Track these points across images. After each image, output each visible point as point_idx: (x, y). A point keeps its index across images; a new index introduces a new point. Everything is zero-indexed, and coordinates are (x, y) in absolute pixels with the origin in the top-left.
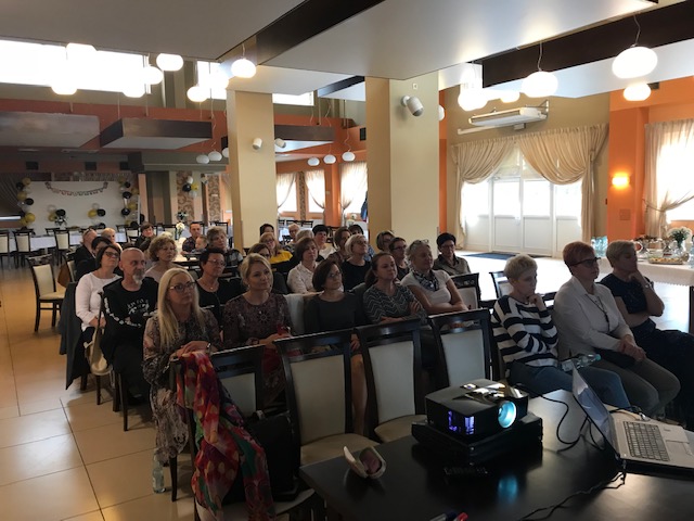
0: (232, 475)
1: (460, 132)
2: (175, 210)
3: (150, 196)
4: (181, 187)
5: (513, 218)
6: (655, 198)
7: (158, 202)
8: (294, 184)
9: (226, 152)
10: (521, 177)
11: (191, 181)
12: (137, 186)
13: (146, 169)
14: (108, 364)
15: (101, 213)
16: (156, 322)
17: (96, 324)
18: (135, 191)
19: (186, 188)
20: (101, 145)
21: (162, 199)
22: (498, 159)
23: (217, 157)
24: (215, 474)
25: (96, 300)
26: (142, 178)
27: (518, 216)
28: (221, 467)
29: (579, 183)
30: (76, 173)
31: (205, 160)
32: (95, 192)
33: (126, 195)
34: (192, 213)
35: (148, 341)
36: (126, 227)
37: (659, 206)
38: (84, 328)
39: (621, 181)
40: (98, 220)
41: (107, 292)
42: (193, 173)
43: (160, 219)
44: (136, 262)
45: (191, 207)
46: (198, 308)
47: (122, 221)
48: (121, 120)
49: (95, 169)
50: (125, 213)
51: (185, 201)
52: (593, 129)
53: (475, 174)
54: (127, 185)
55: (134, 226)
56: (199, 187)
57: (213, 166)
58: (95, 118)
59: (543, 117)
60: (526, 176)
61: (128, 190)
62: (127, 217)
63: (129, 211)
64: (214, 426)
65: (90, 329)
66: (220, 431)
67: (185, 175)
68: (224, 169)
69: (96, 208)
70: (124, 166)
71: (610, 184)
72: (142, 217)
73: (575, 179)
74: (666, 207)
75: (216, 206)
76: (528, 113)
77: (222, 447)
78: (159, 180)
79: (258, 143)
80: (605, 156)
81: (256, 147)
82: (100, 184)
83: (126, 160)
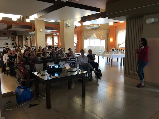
0: (25, 75)
1: (84, 29)
2: (24, 44)
3: (18, 41)
4: (25, 39)
5: (93, 47)
6: (117, 43)
7: (20, 42)
8: (51, 39)
9: (35, 32)
10: (95, 39)
11: (28, 38)
12: (16, 38)
13: (18, 35)
14: (9, 68)
15: (7, 44)
16: (16, 60)
17: (7, 62)
18: (15, 39)
19: (27, 39)
20: (7, 30)
21: (21, 41)
22: (91, 35)
23: (33, 33)
24: (23, 75)
25: (7, 58)
26: (17, 37)
27: (94, 46)
28: (24, 74)
29: (105, 40)
30: (1, 35)
31: (30, 33)
32: (6, 39)
33: (13, 40)
34: (28, 45)
35: (15, 62)
36: (13, 47)
37: (118, 44)
38: (5, 63)
39: (111, 40)
40: (7, 46)
41: (9, 57)
42: (28, 36)
43: (21, 45)
44: (14, 52)
45: (28, 43)
46: (23, 58)
47: (12, 46)
48: (12, 25)
49: (6, 34)
50: (13, 44)
51: (26, 42)
52: (107, 30)
53: (87, 38)
54: (13, 38)
55: (15, 47)
56: (29, 39)
57: (32, 35)
58: (6, 24)
59: (99, 27)
60: (96, 38)
61: (14, 39)
62: (13, 45)
63: (14, 44)
64: (23, 70)
65: (6, 63)
66: (24, 71)
67: (26, 36)
68: (35, 35)
69: (6, 43)
70: (12, 34)
71: (110, 40)
72: (17, 45)
73: (104, 39)
74: (119, 45)
75: (34, 43)
76: (95, 26)
77: (24, 72)
78: (20, 37)
79: (41, 30)
80: (109, 35)
81: (41, 31)
82: (7, 38)
83: (13, 33)
